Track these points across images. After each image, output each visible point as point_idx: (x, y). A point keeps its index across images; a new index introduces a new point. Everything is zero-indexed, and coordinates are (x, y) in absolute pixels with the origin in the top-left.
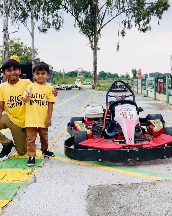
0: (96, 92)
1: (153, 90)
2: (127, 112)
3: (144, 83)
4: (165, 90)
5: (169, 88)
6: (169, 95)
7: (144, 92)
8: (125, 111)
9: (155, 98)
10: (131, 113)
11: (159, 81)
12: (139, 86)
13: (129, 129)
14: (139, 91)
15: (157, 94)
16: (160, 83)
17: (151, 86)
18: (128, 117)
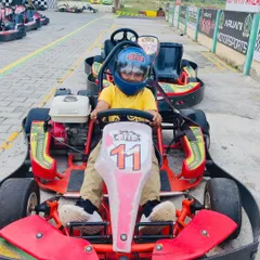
0: (115, 19)
1: (195, 28)
2: (129, 145)
3: (183, 13)
4: (212, 31)
5: (220, 31)
6: (217, 40)
7: (182, 26)
8: (123, 142)
9: (196, 40)
10: (136, 150)
11: (206, 15)
12: (176, 16)
13: (124, 208)
14: (176, 23)
15: (200, 35)
16: (207, 18)
17: (193, 20)
18: (129, 162)
